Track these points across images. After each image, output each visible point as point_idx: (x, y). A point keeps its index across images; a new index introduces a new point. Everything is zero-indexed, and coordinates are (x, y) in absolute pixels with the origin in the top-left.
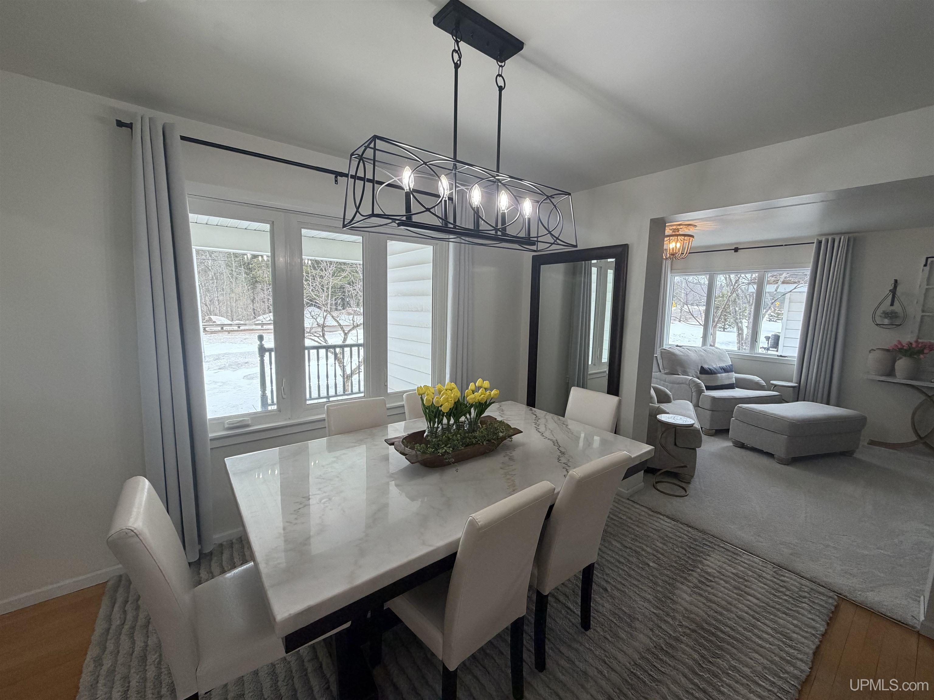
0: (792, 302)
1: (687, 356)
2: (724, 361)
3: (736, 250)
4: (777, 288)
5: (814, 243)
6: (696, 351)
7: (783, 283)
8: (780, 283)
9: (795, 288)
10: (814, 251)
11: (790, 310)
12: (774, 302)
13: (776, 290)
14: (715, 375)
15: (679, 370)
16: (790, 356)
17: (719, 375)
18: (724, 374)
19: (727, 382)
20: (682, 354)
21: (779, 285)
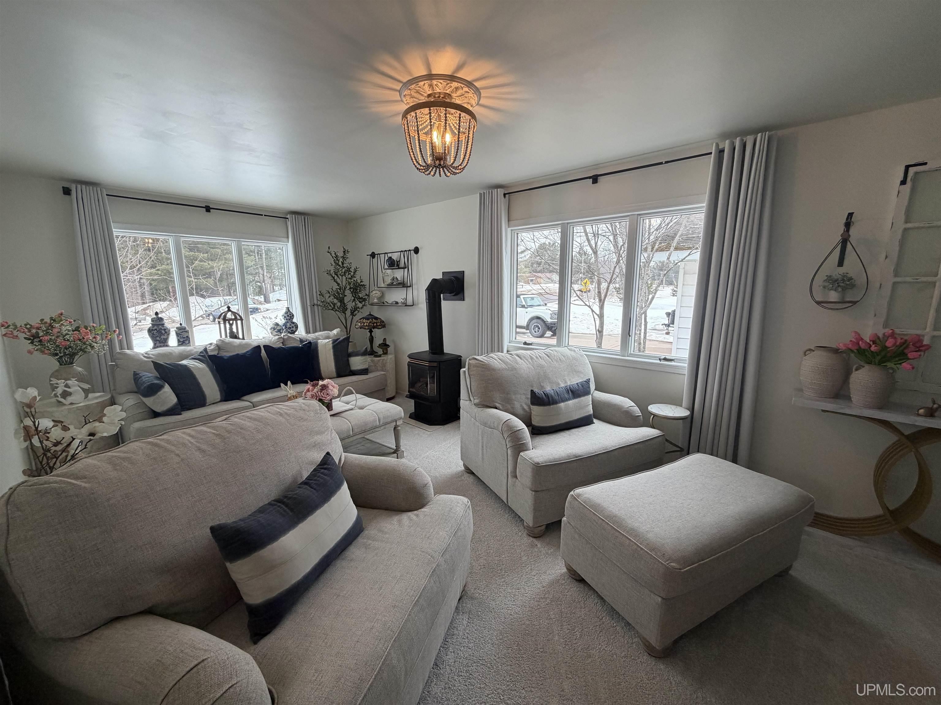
0: (687, 274)
1: (513, 369)
2: (578, 372)
3: (595, 179)
4: (670, 255)
5: (711, 153)
6: (532, 358)
7: (676, 249)
8: (672, 249)
9: (689, 254)
10: (711, 169)
11: (685, 283)
12: (667, 273)
13: (668, 259)
14: (555, 406)
15: (497, 397)
16: (680, 360)
17: (562, 405)
18: (571, 403)
19: (576, 416)
20: (504, 366)
21: (671, 252)
